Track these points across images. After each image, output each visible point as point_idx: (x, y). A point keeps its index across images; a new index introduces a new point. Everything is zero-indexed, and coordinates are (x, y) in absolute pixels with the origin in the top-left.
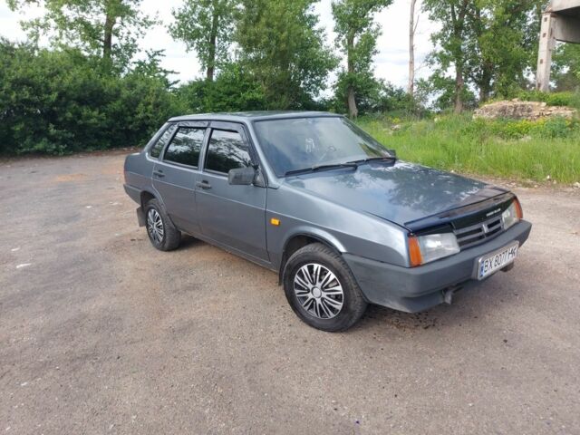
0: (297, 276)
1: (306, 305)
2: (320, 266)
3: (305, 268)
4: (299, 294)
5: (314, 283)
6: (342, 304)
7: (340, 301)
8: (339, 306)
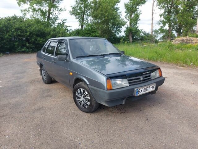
0: (77, 93)
1: (79, 103)
2: (83, 89)
3: (79, 90)
4: (77, 99)
5: (81, 95)
6: (89, 103)
7: (89, 102)
8: (89, 104)
